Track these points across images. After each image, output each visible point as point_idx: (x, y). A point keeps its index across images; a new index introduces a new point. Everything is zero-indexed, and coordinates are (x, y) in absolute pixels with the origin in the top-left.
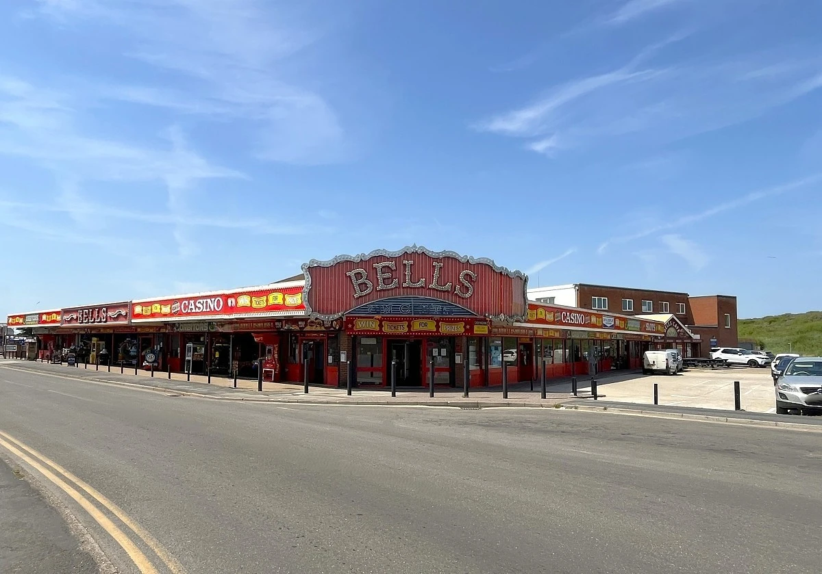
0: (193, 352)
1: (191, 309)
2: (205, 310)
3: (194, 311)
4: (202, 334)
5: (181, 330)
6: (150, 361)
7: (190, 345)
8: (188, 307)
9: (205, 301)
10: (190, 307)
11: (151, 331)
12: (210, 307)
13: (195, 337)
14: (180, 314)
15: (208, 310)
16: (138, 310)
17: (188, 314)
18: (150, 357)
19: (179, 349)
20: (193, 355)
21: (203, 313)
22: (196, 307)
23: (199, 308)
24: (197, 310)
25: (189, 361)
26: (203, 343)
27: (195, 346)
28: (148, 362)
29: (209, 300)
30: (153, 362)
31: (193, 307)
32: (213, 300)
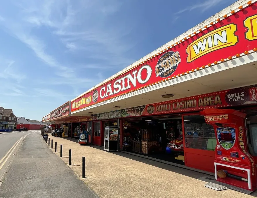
0: (110, 134)
1: (109, 93)
2: (124, 88)
3: (111, 93)
4: (115, 120)
5: (101, 118)
6: (82, 138)
7: (107, 128)
8: (105, 92)
9: (123, 79)
10: (107, 91)
11: (85, 120)
12: (131, 83)
13: (110, 122)
14: (99, 100)
15: (129, 87)
16: (74, 106)
17: (106, 99)
18: (83, 136)
19: (100, 130)
20: (110, 136)
21: (122, 93)
22: (113, 89)
23: (117, 89)
24: (115, 92)
25: (107, 141)
26: (116, 127)
27: (111, 129)
28: (81, 139)
29: (129, 76)
30: (84, 139)
31: (110, 90)
32: (134, 73)
